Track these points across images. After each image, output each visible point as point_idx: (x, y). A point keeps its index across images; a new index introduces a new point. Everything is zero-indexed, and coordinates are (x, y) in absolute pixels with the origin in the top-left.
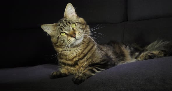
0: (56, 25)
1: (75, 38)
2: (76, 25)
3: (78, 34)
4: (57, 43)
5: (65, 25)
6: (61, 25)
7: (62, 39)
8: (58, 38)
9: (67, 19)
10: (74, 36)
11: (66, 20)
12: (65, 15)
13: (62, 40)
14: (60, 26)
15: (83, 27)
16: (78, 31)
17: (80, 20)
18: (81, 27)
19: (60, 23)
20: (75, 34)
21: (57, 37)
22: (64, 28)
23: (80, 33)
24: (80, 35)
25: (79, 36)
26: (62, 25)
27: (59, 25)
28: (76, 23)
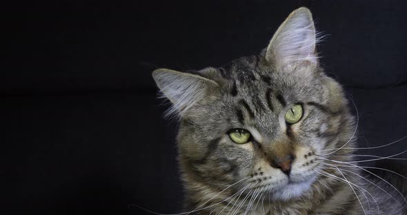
0: (220, 84)
1: (287, 172)
2: (306, 115)
3: (304, 161)
4: (203, 161)
5: (259, 105)
6: (244, 93)
7: (230, 159)
8: (214, 144)
9: (274, 76)
10: (286, 167)
11: (267, 79)
12: (272, 52)
13: (225, 161)
14: (236, 100)
15: (330, 126)
16: (308, 144)
17: (327, 91)
18: (323, 129)
19: (238, 83)
20: (292, 158)
21: (210, 138)
22: (252, 115)
23: (312, 158)
24: (311, 166)
25: (306, 168)
26: (249, 100)
27: (234, 92)
28: (311, 103)
